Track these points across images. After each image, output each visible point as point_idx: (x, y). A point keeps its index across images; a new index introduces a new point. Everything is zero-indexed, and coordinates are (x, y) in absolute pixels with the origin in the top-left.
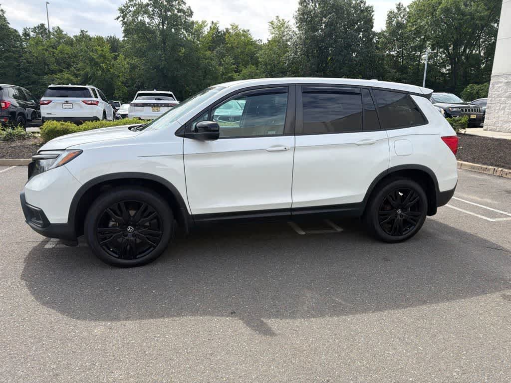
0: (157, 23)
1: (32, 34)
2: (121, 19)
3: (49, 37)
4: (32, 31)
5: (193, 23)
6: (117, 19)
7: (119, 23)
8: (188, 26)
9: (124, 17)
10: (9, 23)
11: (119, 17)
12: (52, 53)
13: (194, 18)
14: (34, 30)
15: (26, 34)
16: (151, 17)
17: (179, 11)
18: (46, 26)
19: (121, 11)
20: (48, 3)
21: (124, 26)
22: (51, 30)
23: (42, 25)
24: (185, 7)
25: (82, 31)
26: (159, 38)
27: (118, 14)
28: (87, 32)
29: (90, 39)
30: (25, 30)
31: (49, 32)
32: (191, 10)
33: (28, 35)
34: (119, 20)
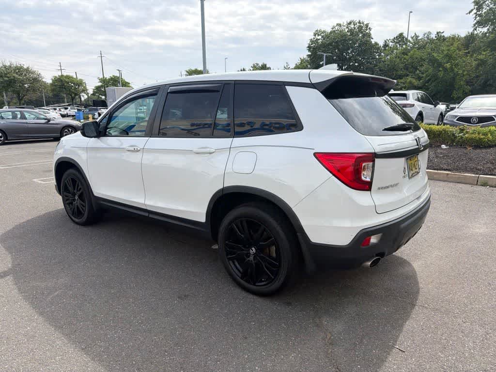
1: (391, 44)
2: (475, 11)
3: (406, 44)
4: (391, 42)
6: (470, 12)
7: (472, 16)
9: (478, 10)
10: (372, 38)
11: (472, 10)
14: (393, 41)
15: (386, 45)
18: (405, 35)
19: (476, 2)
20: (411, 12)
21: (478, 18)
22: (409, 38)
23: (401, 35)
25: (437, 33)
27: (472, 6)
28: (443, 32)
29: (444, 40)
30: (385, 41)
31: (407, 39)
33: (388, 46)
34: (471, 14)
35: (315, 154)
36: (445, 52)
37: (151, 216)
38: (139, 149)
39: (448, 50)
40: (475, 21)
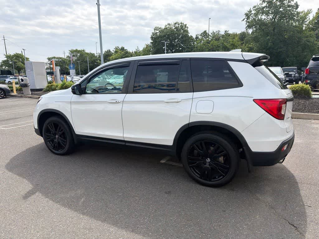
0: (271, 18)
1: (200, 37)
2: (246, 20)
3: (208, 37)
5: (298, 13)
6: (243, 20)
7: (244, 22)
8: (291, 17)
9: (247, 19)
10: (189, 33)
11: (244, 19)
12: (207, 46)
13: (299, 10)
14: (201, 35)
15: (197, 38)
16: (267, 14)
17: (289, 6)
18: (207, 32)
19: (247, 15)
20: (210, 19)
21: (248, 24)
22: (210, 34)
23: (205, 31)
24: (293, 3)
25: (225, 31)
26: (271, 29)
27: (244, 17)
28: (228, 31)
29: (229, 35)
30: (197, 35)
31: (208, 34)
32: (297, 4)
33: (198, 38)
34: (244, 21)
35: (254, 100)
36: (231, 43)
37: (127, 144)
38: (119, 101)
39: (233, 41)
40: (246, 26)
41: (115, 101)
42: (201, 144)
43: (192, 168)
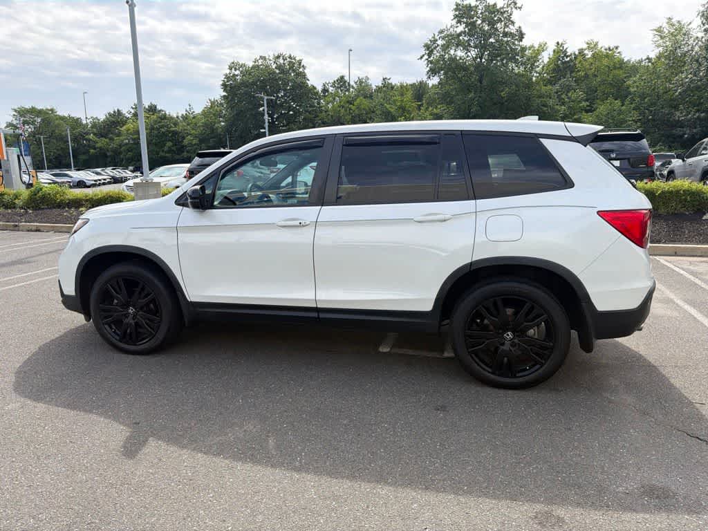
0: (474, 56)
1: (331, 89)
2: (426, 57)
3: (348, 90)
4: (331, 86)
5: (524, 49)
6: (421, 58)
7: (423, 62)
8: (512, 55)
9: (429, 55)
10: (308, 80)
11: (423, 56)
12: (348, 109)
13: (526, 42)
14: (333, 85)
15: (325, 90)
16: (466, 47)
17: (505, 34)
18: (346, 78)
19: (427, 47)
20: (351, 50)
21: (430, 65)
22: (352, 83)
23: (342, 77)
24: (512, 29)
25: (384, 79)
26: (475, 77)
27: (423, 51)
28: (390, 79)
29: (392, 88)
30: (324, 85)
31: (349, 84)
32: (521, 31)
33: (327, 91)
34: (423, 60)
35: (599, 213)
37: (322, 315)
38: (308, 223)
39: (402, 101)
40: (428, 69)
41: (297, 223)
42: (495, 304)
43: (473, 355)
